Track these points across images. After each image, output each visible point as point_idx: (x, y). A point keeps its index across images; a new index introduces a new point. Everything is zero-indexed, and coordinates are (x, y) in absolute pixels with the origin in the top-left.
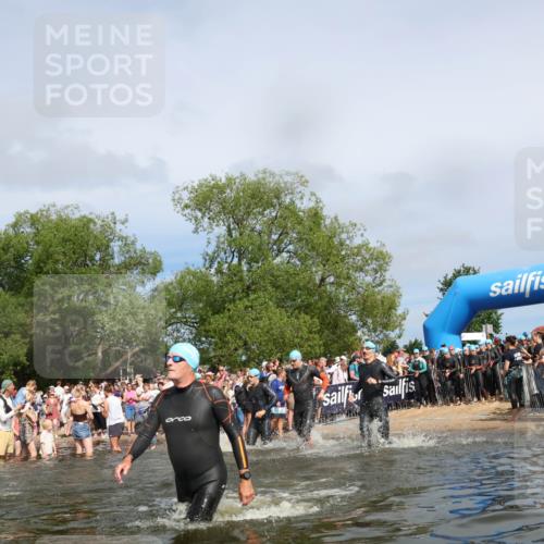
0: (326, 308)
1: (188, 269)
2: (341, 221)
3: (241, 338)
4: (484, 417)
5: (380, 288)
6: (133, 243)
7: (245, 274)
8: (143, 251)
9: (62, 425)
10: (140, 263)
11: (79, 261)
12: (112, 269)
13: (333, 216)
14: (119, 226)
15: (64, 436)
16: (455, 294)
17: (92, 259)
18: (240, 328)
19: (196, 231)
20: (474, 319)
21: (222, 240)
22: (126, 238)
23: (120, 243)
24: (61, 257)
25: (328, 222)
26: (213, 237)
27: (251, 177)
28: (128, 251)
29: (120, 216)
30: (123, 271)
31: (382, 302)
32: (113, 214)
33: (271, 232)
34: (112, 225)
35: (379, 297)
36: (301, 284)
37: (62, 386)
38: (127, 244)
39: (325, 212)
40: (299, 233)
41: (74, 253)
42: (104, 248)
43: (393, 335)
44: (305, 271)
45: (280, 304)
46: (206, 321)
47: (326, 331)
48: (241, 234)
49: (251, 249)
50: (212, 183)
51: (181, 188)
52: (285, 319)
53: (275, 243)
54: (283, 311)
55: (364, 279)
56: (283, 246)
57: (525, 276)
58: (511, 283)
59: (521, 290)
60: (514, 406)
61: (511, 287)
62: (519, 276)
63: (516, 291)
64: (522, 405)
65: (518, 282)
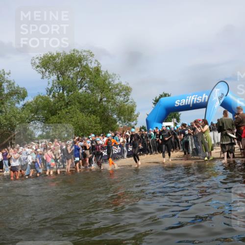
0: (103, 112)
1: (39, 95)
2: (109, 73)
5: (127, 103)
6: (13, 83)
7: (66, 97)
8: (18, 87)
10: (17, 93)
12: (3, 96)
13: (105, 71)
14: (6, 76)
16: (160, 105)
19: (43, 78)
20: (168, 116)
21: (55, 82)
22: (10, 81)
23: (7, 84)
26: (51, 81)
27: (68, 53)
28: (11, 88)
29: (6, 71)
30: (9, 97)
31: (128, 109)
32: (3, 70)
33: (77, 78)
34: (3, 75)
35: (126, 107)
38: (10, 84)
39: (102, 69)
43: (133, 124)
44: (93, 96)
45: (82, 111)
46: (48, 119)
47: (103, 123)
48: (64, 79)
49: (68, 86)
50: (50, 55)
51: (35, 58)
52: (84, 117)
53: (79, 83)
54: (83, 114)
55: (120, 99)
56: (83, 84)
57: (190, 97)
58: (184, 100)
59: (189, 103)
60: (185, 154)
61: (184, 102)
62: (188, 97)
63: (186, 104)
64: (188, 153)
65: (187, 100)
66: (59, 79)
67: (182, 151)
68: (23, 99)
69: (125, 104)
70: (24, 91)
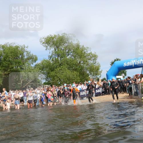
0: (81, 70)
1: (44, 59)
2: (85, 47)
3: (58, 78)
4: (122, 98)
5: (95, 64)
6: (30, 53)
7: (59, 61)
8: (32, 55)
9: (12, 101)
10: (31, 58)
11: (16, 57)
12: (24, 60)
13: (82, 45)
14: (26, 48)
15: (13, 104)
16: (115, 66)
17: (19, 57)
18: (58, 75)
19: (46, 50)
20: (120, 72)
21: (53, 52)
22: (28, 52)
23: (26, 53)
24: (11, 57)
25: (81, 47)
26: (51, 51)
27: (61, 35)
28: (28, 55)
29: (26, 46)
30: (27, 60)
31: (96, 68)
32: (24, 45)
33: (66, 50)
34: (24, 48)
35: (95, 67)
36: (74, 63)
37: (12, 91)
38: (28, 53)
39: (80, 44)
40: (73, 50)
41: (14, 55)
42: (22, 54)
43: (98, 76)
44: (75, 60)
45: (69, 69)
46: (49, 73)
47: (81, 76)
48: (58, 50)
49: (61, 54)
50: (50, 36)
51: (42, 38)
52: (70, 73)
53: (67, 52)
54: (70, 70)
55: (91, 62)
56: (69, 53)
57: (133, 61)
58: (129, 63)
59: (132, 65)
60: (130, 95)
61: (129, 64)
62: (131, 61)
63: (130, 65)
64: (132, 95)
65: (131, 63)
66: (55, 50)
67: (128, 93)
68: (35, 61)
69: (94, 65)
70: (36, 57)
